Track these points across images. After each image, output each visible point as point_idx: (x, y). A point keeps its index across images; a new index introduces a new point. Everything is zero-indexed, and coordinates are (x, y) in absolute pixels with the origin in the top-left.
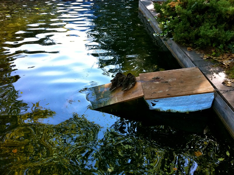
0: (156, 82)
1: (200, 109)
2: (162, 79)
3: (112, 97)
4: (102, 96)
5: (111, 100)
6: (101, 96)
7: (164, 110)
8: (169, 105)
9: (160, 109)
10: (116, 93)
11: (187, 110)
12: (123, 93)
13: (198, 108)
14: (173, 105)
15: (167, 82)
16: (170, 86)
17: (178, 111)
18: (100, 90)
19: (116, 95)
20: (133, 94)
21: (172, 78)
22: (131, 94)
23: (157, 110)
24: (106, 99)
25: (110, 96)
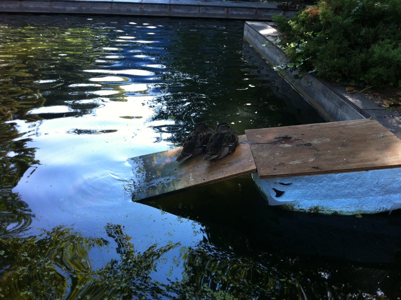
0: (284, 143)
1: (389, 208)
2: (298, 139)
3: (181, 175)
4: (159, 174)
5: (179, 180)
6: (156, 174)
7: (304, 208)
8: (316, 196)
9: (294, 205)
10: (190, 167)
11: (358, 208)
12: (206, 165)
13: (385, 206)
14: (326, 196)
15: (310, 144)
16: (317, 152)
17: (338, 210)
18: (156, 162)
19: (191, 170)
20: (230, 168)
21: (321, 137)
22: (227, 167)
23: (287, 207)
24: (168, 178)
25: (177, 173)
